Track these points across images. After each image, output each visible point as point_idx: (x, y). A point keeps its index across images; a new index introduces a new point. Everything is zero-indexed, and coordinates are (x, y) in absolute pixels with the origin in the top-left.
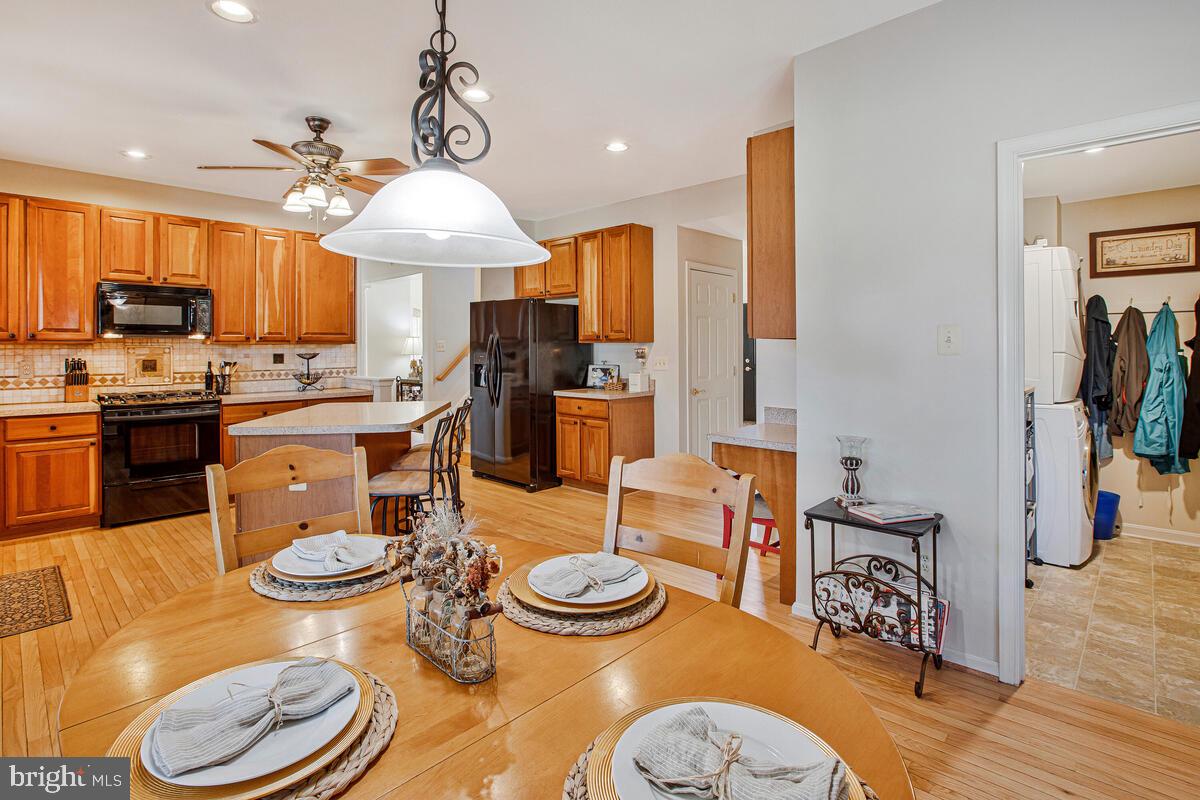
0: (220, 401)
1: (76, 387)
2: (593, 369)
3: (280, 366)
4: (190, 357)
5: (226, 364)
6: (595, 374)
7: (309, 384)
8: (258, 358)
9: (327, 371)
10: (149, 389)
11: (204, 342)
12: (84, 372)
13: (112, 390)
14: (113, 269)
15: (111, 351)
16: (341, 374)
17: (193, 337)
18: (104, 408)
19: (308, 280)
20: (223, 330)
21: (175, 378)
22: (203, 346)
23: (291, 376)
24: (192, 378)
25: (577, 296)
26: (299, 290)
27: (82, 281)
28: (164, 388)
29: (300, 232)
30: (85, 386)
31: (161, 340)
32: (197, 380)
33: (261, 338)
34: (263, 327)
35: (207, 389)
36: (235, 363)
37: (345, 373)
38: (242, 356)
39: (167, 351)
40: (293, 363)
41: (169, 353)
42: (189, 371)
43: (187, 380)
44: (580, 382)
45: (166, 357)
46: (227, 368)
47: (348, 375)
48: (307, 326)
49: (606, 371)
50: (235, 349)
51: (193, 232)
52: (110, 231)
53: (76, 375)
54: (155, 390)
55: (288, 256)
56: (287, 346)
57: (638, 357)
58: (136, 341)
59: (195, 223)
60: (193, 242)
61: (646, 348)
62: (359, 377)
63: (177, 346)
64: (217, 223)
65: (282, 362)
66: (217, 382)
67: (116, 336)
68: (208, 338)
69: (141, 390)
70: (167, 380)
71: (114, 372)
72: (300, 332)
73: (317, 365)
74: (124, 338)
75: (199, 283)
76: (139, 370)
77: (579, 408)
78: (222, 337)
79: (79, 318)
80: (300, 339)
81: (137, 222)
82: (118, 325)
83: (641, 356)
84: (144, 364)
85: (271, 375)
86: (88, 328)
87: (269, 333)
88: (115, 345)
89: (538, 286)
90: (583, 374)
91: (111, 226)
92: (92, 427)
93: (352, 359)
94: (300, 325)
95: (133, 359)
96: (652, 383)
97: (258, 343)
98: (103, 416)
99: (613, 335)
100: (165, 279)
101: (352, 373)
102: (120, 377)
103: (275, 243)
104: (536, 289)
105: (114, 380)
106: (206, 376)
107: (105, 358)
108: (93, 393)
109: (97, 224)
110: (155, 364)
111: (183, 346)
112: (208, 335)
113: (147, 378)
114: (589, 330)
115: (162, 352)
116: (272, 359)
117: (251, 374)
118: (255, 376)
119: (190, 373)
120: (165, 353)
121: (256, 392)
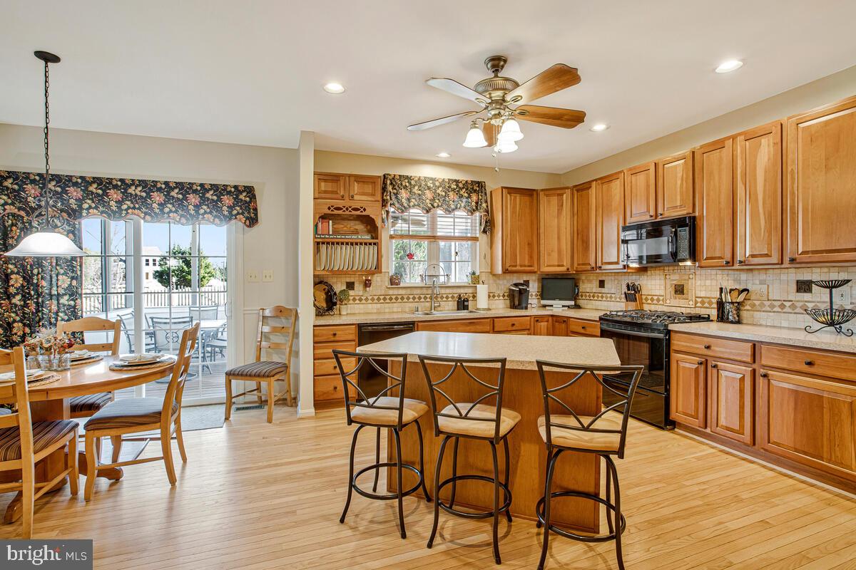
1: (629, 303)
3: (805, 296)
4: (708, 282)
7: (830, 324)
8: (774, 284)
10: (679, 310)
13: (656, 308)
15: (657, 276)
18: (600, 319)
21: (696, 303)
26: (793, 194)
33: (741, 262)
36: (747, 290)
38: (757, 282)
39: (691, 276)
41: (693, 279)
42: (707, 296)
43: (706, 305)
45: (690, 282)
52: (632, 186)
55: (776, 154)
58: (671, 268)
60: (680, 175)
65: (808, 291)
69: (674, 310)
70: (690, 303)
71: (658, 294)
72: (793, 251)
75: (686, 212)
76: (673, 292)
78: (704, 263)
79: (617, 254)
81: (645, 172)
84: (675, 288)
85: (793, 306)
88: (659, 271)
91: (631, 182)
94: (793, 242)
95: (669, 283)
100: (661, 214)
102: (661, 298)
103: (758, 144)
105: (658, 300)
107: (653, 282)
110: (683, 289)
113: (678, 300)
115: (687, 278)
116: (794, 287)
117: (767, 303)
118: (772, 306)
119: (709, 298)
120: (690, 278)
121: (774, 327)
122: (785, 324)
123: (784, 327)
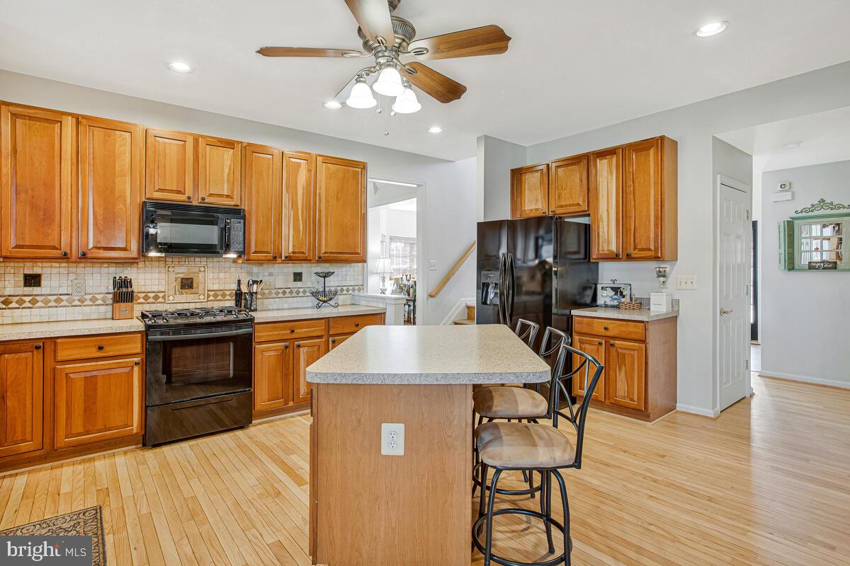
0: (252, 320)
1: (123, 305)
2: (602, 288)
3: (299, 284)
4: (222, 275)
5: (255, 282)
6: (605, 293)
7: (325, 302)
8: (279, 276)
9: (339, 288)
10: (186, 306)
11: (234, 261)
12: (130, 290)
13: (153, 308)
14: (156, 189)
15: (154, 269)
16: (351, 292)
17: (228, 256)
18: (148, 327)
19: (327, 201)
20: (253, 249)
21: (209, 296)
22: (234, 265)
23: (308, 294)
24: (224, 295)
25: (589, 215)
26: (320, 211)
27: (128, 201)
28: (199, 306)
29: (319, 155)
30: (130, 304)
31: (197, 259)
32: (228, 297)
33: (286, 257)
34: (288, 247)
35: (236, 305)
36: (261, 281)
37: (354, 290)
38: (267, 274)
39: (202, 269)
40: (311, 280)
41: (204, 271)
42: (221, 289)
43: (220, 298)
44: (588, 300)
45: (201, 275)
46: (255, 286)
47: (356, 292)
48: (326, 245)
49: (616, 290)
50: (261, 268)
51: (228, 154)
52: (155, 151)
53: (123, 293)
54: (192, 306)
55: (310, 178)
56: (305, 265)
57: (659, 276)
58: (176, 260)
59: (229, 144)
60: (227, 163)
61: (667, 267)
62: (365, 294)
63: (210, 265)
64: (249, 145)
65: (300, 280)
66: (246, 299)
67: (159, 254)
68: (240, 257)
69: (180, 307)
70: (202, 297)
71: (157, 290)
72: (319, 251)
73: (332, 282)
74: (165, 257)
75: (233, 203)
76: (178, 287)
77: (606, 329)
78: (253, 256)
79: (126, 238)
80: (320, 258)
81: (178, 142)
82: (160, 244)
83: (661, 274)
84: (182, 282)
85: (291, 292)
86: (134, 246)
87: (294, 253)
88: (157, 263)
89: (539, 206)
90: (589, 293)
91: (155, 146)
92: (137, 346)
93: (360, 277)
94: (320, 245)
95: (173, 277)
96: (675, 303)
97: (283, 262)
98: (147, 335)
99: (635, 254)
100: (203, 199)
101: (359, 290)
102: (161, 295)
103: (299, 165)
104: (537, 210)
105: (156, 298)
106: (236, 294)
107: (149, 276)
108: (138, 309)
109: (142, 144)
110: (192, 283)
111: (216, 265)
112: (241, 254)
113: (185, 295)
114: (606, 249)
115: (198, 271)
116: (292, 277)
117: (274, 291)
118: (277, 293)
119: (222, 290)
120: (200, 271)
121: (279, 309)
122: (286, 306)
123: (286, 309)
